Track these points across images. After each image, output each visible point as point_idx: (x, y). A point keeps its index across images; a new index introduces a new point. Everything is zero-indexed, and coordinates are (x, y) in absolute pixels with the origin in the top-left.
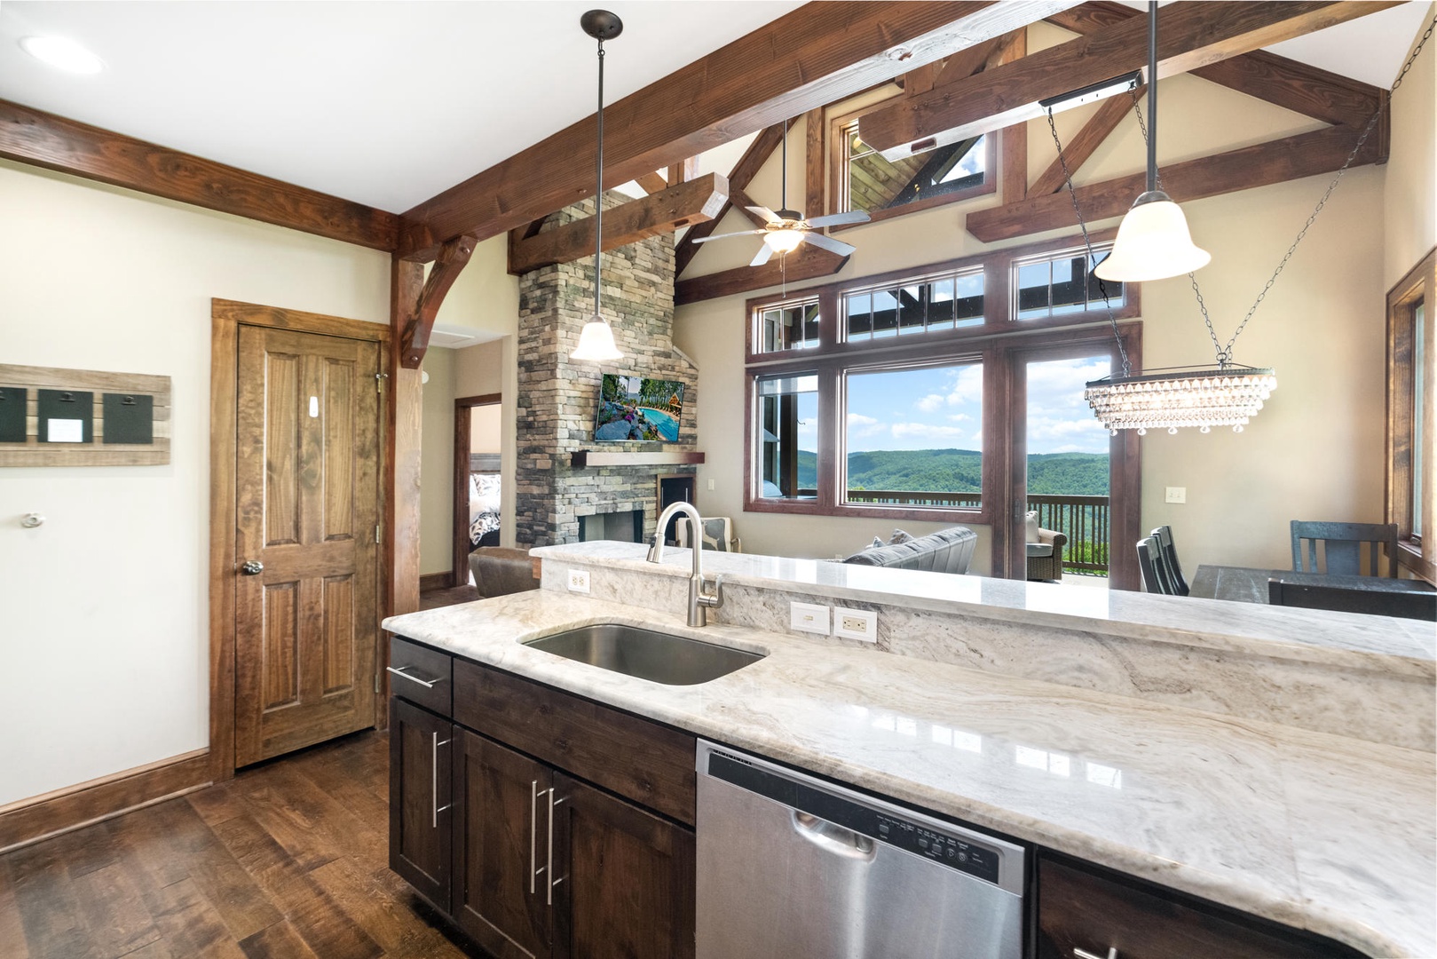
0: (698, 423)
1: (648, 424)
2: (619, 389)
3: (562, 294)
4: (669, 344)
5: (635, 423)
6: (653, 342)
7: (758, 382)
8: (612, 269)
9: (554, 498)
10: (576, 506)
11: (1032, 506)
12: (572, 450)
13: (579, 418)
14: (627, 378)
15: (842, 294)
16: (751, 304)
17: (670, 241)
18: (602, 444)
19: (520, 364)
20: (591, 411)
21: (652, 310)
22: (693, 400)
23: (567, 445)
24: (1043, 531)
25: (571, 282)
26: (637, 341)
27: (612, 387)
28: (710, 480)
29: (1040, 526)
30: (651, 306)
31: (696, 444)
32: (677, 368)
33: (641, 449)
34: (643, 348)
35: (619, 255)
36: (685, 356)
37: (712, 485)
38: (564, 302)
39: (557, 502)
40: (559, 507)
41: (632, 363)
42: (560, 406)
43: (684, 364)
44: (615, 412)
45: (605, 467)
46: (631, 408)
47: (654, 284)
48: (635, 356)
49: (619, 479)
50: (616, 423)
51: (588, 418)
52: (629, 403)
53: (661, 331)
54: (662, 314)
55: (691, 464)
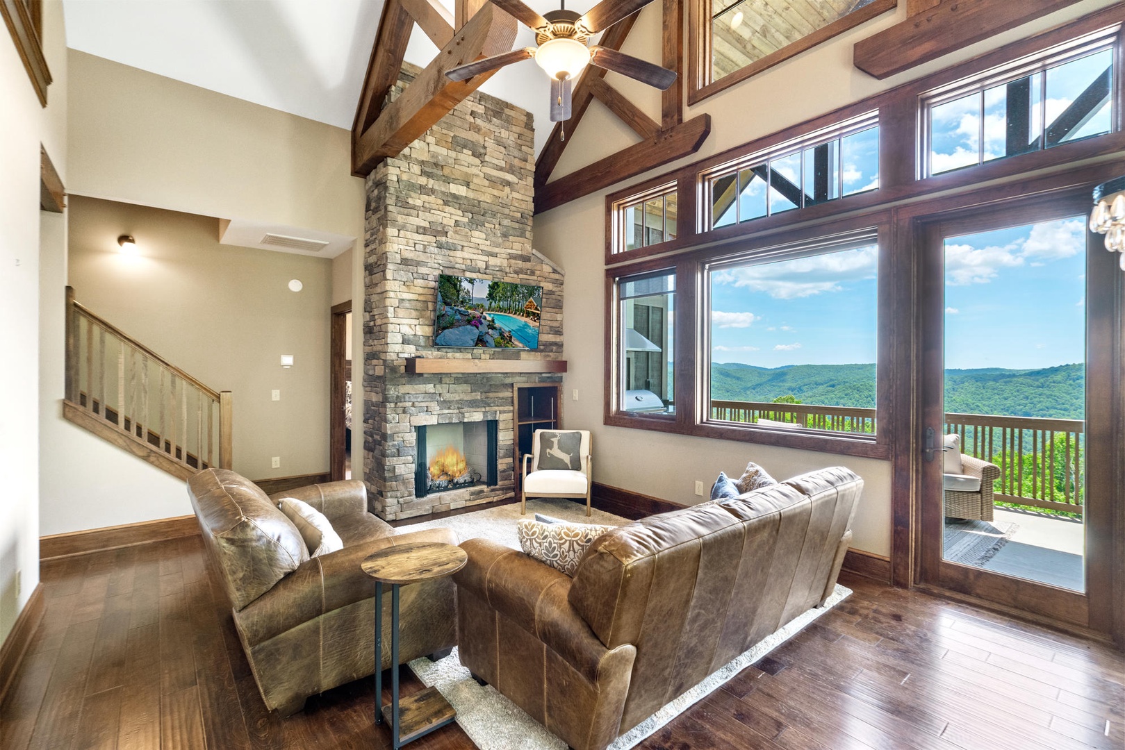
0: (565, 331)
1: (500, 329)
2: (462, 294)
3: (392, 190)
4: (528, 247)
5: (483, 328)
6: (507, 244)
7: (619, 284)
8: (456, 166)
9: (385, 407)
10: (411, 415)
11: (953, 426)
12: (406, 356)
13: (416, 322)
14: (471, 281)
15: (704, 176)
16: (611, 198)
17: (529, 139)
18: (444, 350)
19: (366, 268)
20: (430, 315)
21: (507, 211)
22: (558, 306)
23: (400, 350)
24: (967, 458)
25: (405, 177)
26: (488, 243)
27: (452, 291)
28: (574, 390)
29: (963, 452)
30: (504, 206)
31: (562, 352)
32: (537, 273)
33: (493, 357)
34: (496, 250)
35: (465, 151)
36: (546, 260)
37: (576, 395)
38: (394, 198)
39: (389, 411)
40: (390, 415)
41: (482, 265)
42: (391, 310)
43: (547, 269)
44: (459, 317)
45: (448, 375)
46: (477, 313)
47: (509, 184)
48: (485, 258)
49: (467, 387)
50: (460, 328)
51: (427, 322)
52: (475, 308)
53: (518, 234)
54: (519, 215)
55: (555, 373)
